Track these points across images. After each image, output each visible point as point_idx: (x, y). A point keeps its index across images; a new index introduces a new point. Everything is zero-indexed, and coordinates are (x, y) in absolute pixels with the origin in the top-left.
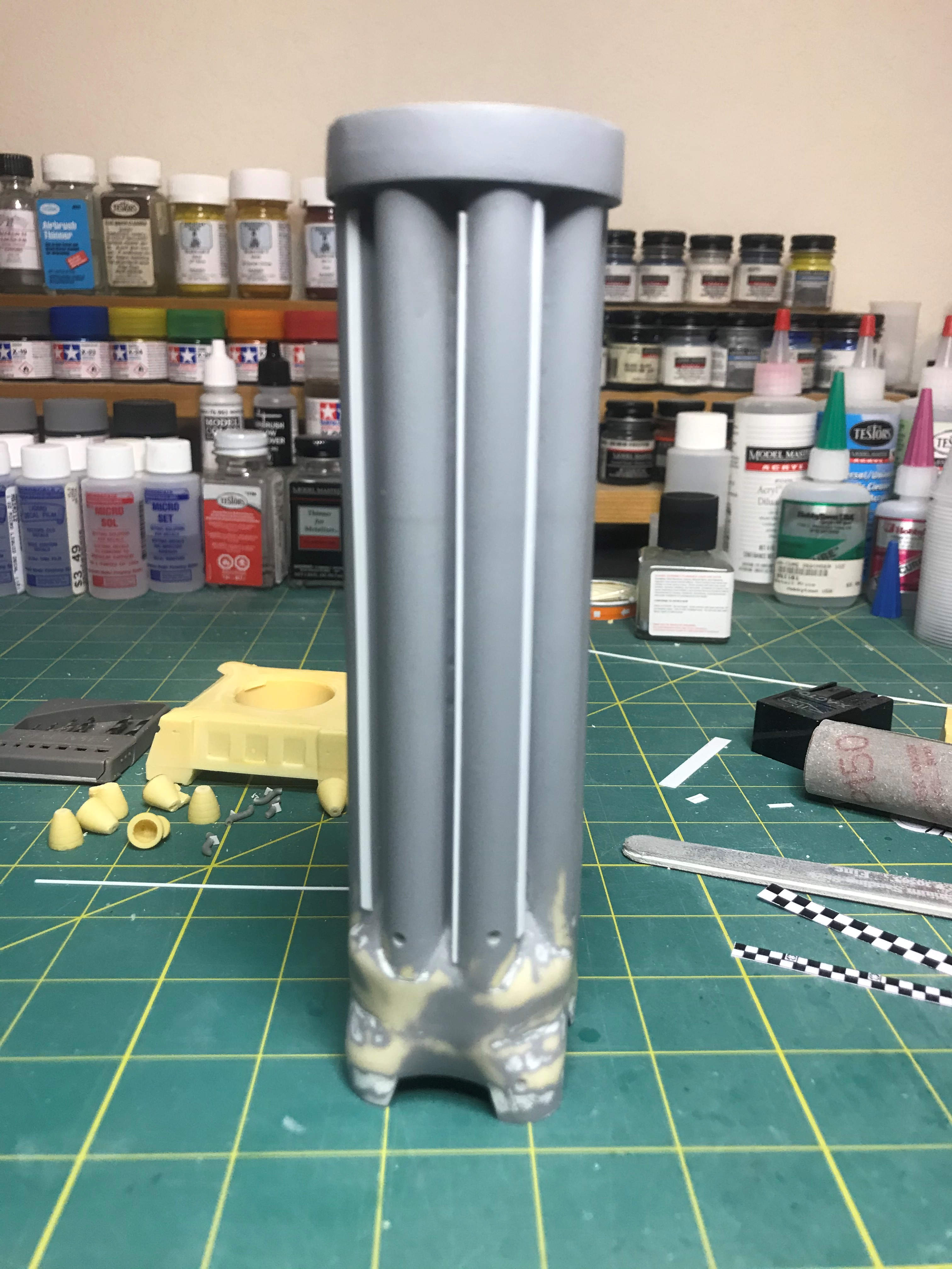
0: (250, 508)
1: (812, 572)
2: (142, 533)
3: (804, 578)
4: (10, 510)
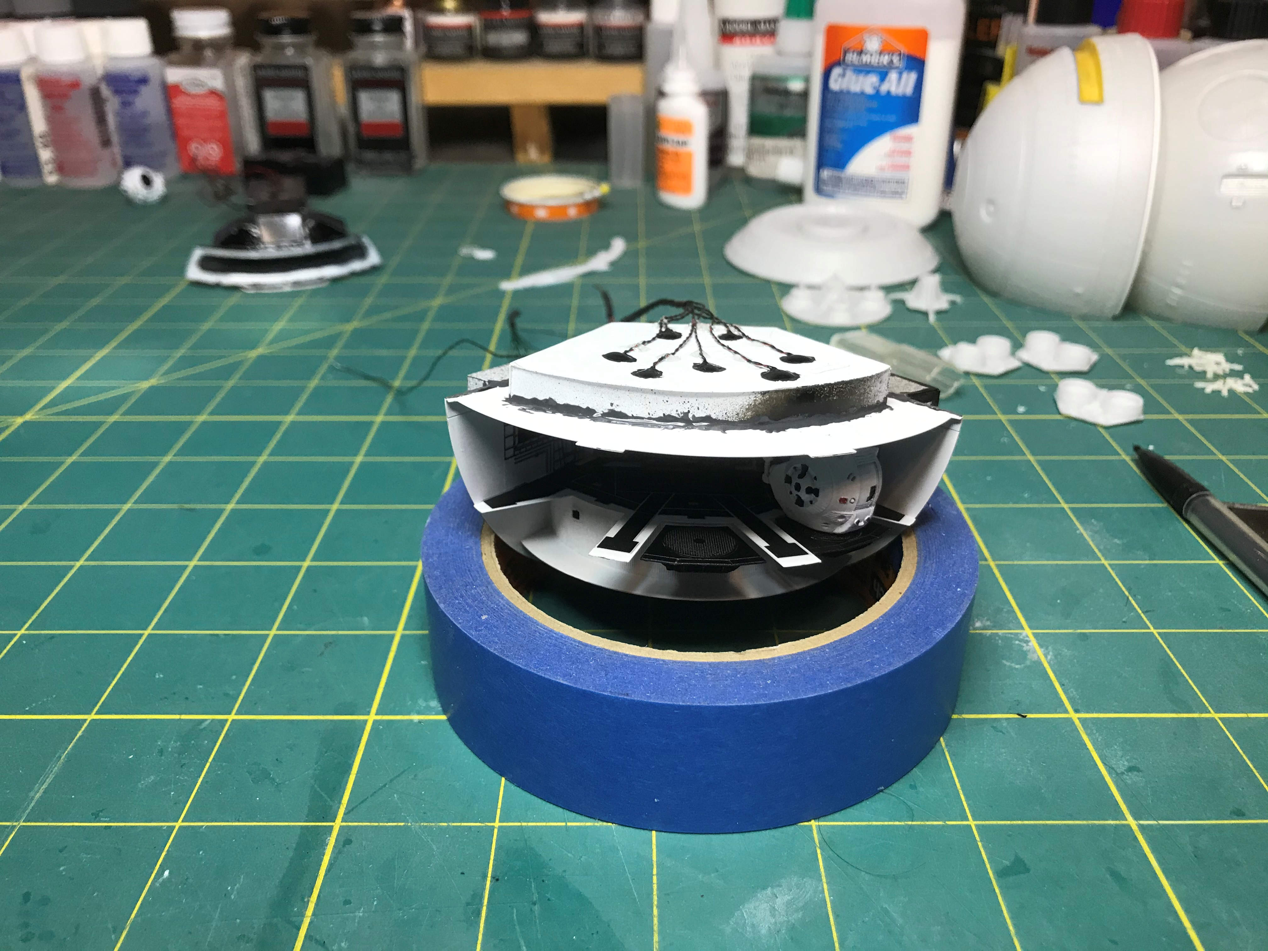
0: (213, 93)
1: (779, 152)
2: (101, 119)
3: (771, 159)
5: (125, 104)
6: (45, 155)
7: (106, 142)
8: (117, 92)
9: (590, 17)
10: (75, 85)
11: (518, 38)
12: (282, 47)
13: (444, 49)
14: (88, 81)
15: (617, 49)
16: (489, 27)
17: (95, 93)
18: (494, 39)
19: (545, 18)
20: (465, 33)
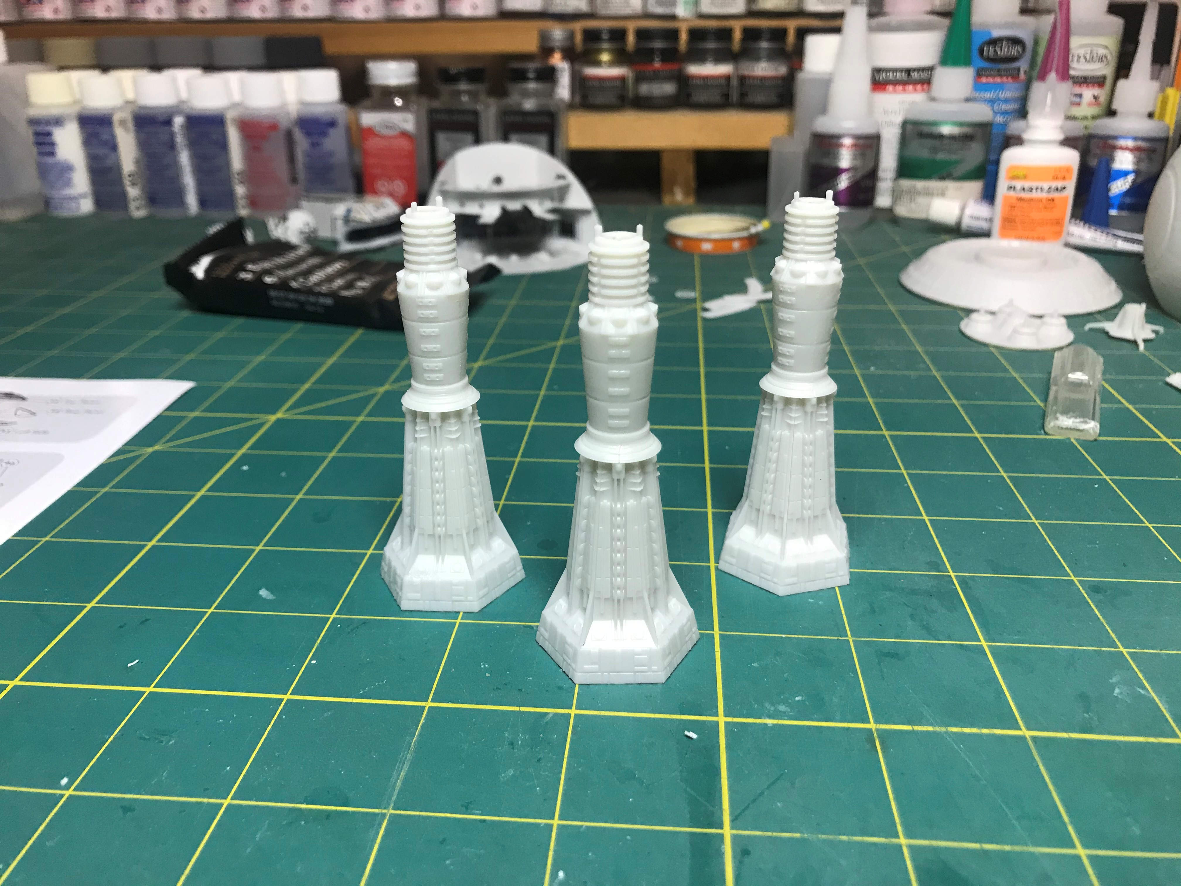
0: (403, 134)
1: (929, 193)
2: (292, 159)
3: (921, 200)
4: (179, 139)
5: (315, 145)
6: (240, 190)
7: (294, 180)
8: (308, 134)
9: (736, 69)
10: (274, 127)
11: (668, 88)
12: (459, 93)
13: (599, 100)
14: (284, 124)
15: (760, 98)
16: (639, 79)
17: (289, 136)
18: (644, 89)
19: (695, 70)
20: (618, 84)
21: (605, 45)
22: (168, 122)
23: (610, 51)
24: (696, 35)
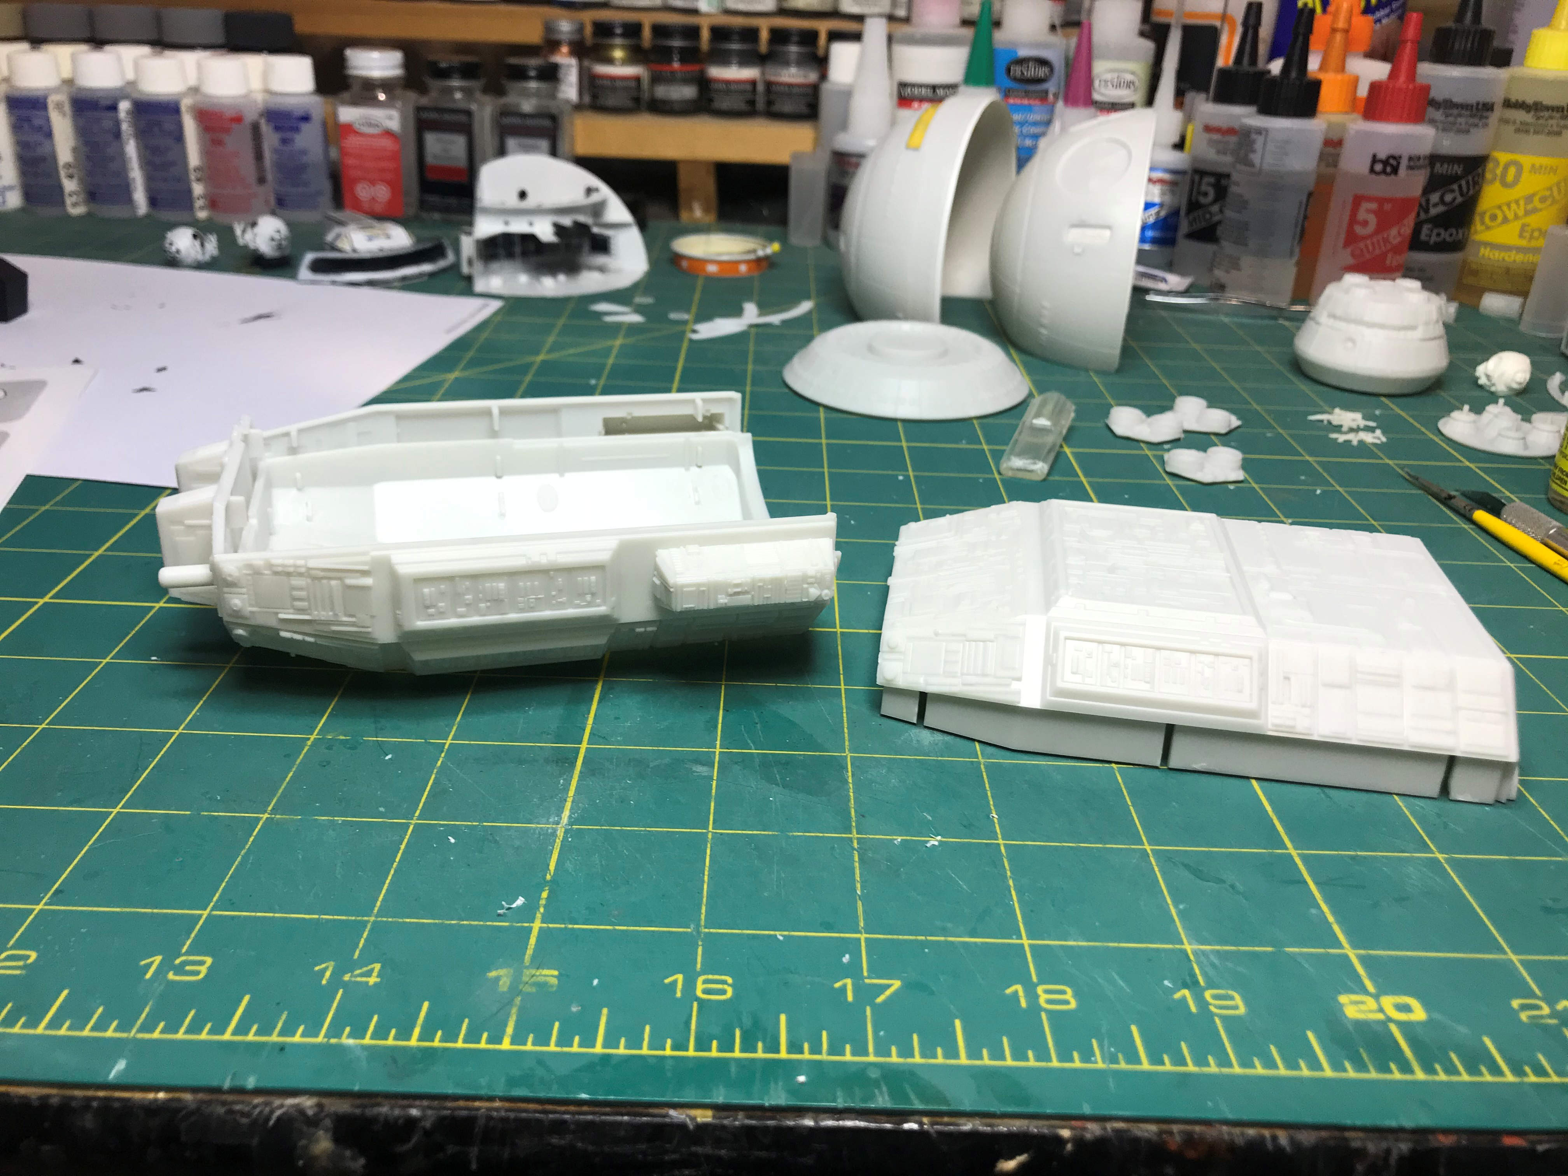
0: (388, 132)
2: (259, 156)
4: (125, 127)
5: (284, 141)
6: (198, 189)
7: (262, 180)
8: (277, 129)
9: (763, 74)
10: (238, 119)
11: (688, 92)
12: (450, 91)
13: (611, 101)
14: (251, 116)
15: (788, 107)
16: (656, 79)
17: (255, 128)
18: (662, 91)
19: (717, 72)
20: (633, 84)
21: (618, 41)
22: (114, 108)
23: (623, 47)
24: (720, 34)
